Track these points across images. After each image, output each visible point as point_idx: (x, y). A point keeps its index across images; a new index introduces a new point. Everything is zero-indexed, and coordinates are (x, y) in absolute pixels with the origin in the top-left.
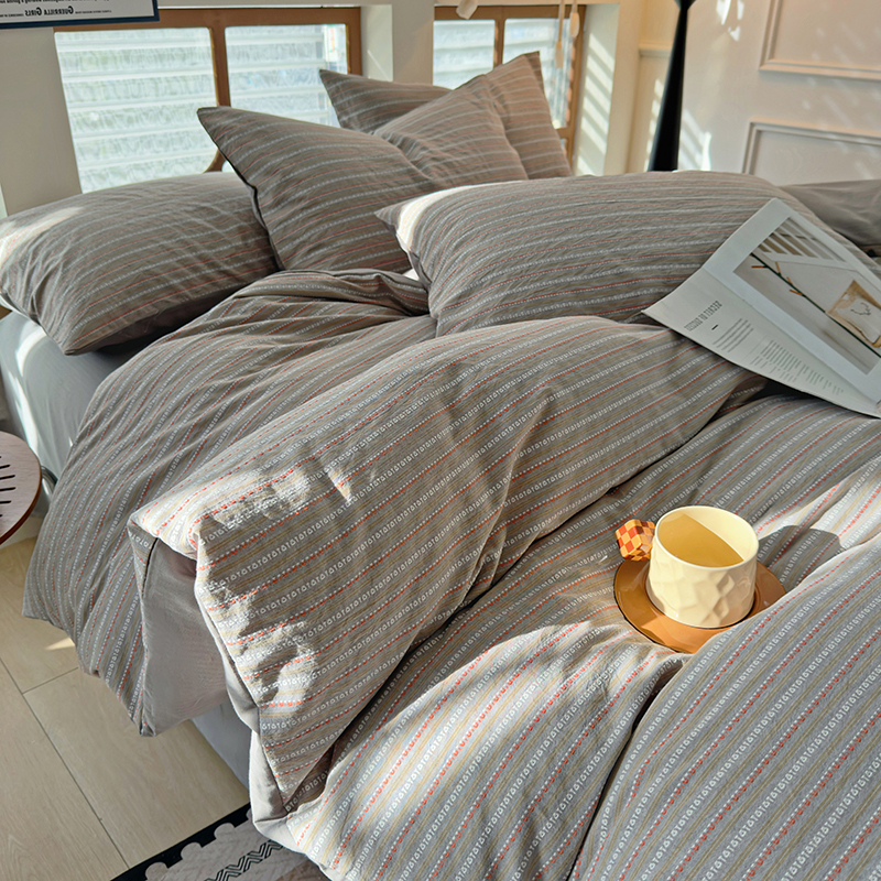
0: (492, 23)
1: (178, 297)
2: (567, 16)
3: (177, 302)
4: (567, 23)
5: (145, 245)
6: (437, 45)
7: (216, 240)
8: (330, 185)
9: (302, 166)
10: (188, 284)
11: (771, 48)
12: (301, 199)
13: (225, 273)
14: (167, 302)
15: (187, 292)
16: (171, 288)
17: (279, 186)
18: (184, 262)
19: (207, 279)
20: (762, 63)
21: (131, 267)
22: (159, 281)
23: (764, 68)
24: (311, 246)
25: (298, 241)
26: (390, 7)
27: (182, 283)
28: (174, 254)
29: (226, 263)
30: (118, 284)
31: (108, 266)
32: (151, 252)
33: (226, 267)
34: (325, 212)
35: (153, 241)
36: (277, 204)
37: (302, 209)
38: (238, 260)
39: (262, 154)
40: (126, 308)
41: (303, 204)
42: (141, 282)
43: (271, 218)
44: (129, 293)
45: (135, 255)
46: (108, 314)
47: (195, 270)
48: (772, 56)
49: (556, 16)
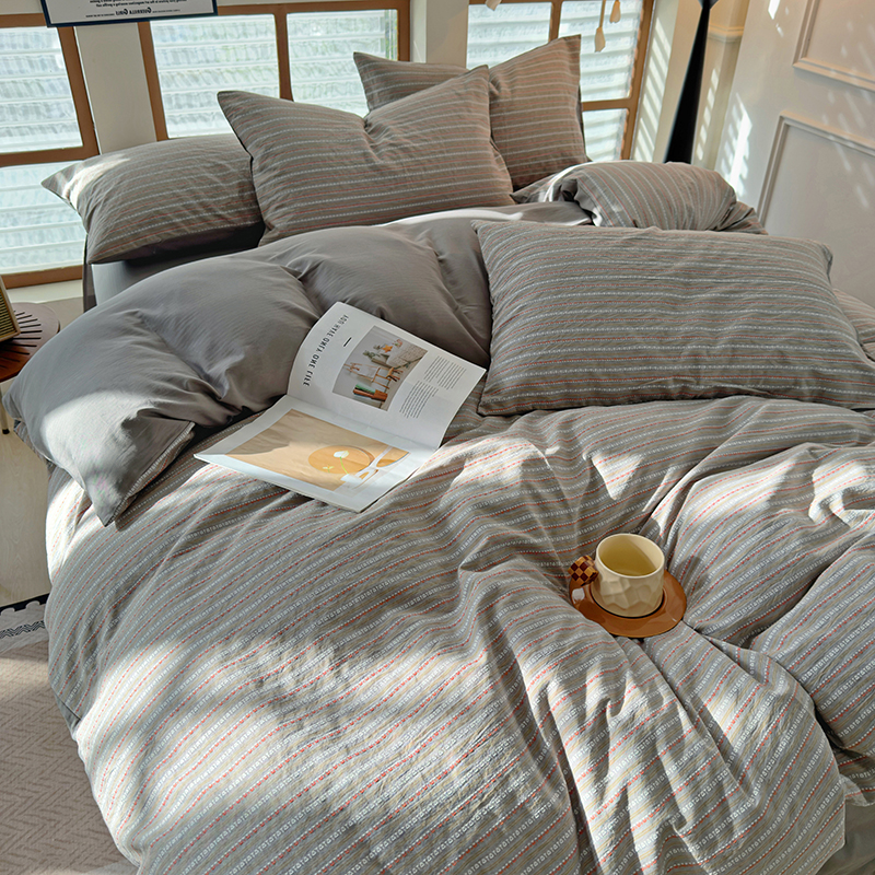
0: (548, 5)
1: (178, 231)
3: (178, 234)
5: (162, 192)
7: (218, 191)
8: (297, 160)
9: (279, 144)
10: (188, 223)
11: (804, 48)
12: (275, 169)
13: (220, 217)
14: (169, 234)
15: (186, 228)
16: (174, 225)
17: (262, 157)
18: (187, 207)
19: (203, 220)
20: (795, 61)
21: (146, 208)
22: (164, 219)
23: (799, 65)
24: (278, 205)
25: (270, 200)
27: (183, 222)
28: (182, 200)
29: (223, 209)
30: (133, 219)
31: (130, 206)
32: (164, 197)
33: (220, 213)
34: (289, 180)
35: (168, 190)
36: (261, 170)
37: (275, 176)
38: (232, 207)
39: (255, 132)
40: (136, 237)
41: (276, 173)
42: (151, 219)
43: (258, 179)
44: (141, 226)
45: (152, 198)
46: (122, 239)
47: (195, 213)
48: (805, 54)
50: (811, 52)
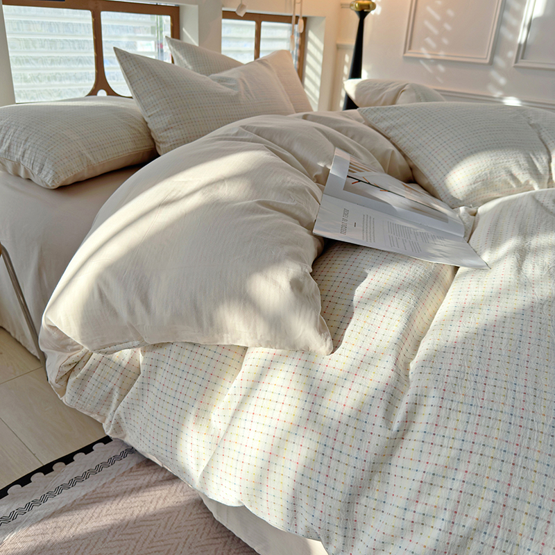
0: (253, 23)
2: (296, 23)
4: (296, 26)
6: (223, 35)
11: (409, 44)
20: (405, 52)
23: (407, 55)
26: (197, 6)
48: (410, 48)
49: (290, 22)
50: (412, 47)
